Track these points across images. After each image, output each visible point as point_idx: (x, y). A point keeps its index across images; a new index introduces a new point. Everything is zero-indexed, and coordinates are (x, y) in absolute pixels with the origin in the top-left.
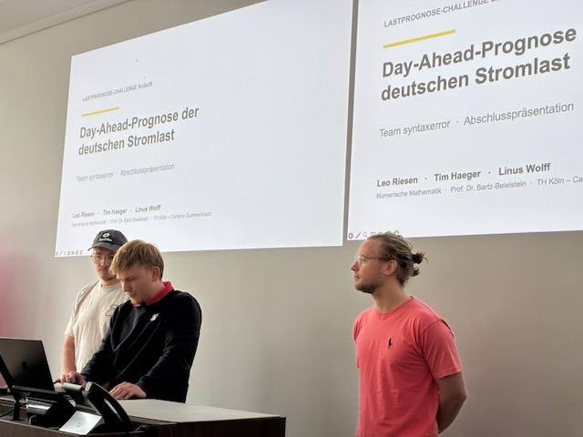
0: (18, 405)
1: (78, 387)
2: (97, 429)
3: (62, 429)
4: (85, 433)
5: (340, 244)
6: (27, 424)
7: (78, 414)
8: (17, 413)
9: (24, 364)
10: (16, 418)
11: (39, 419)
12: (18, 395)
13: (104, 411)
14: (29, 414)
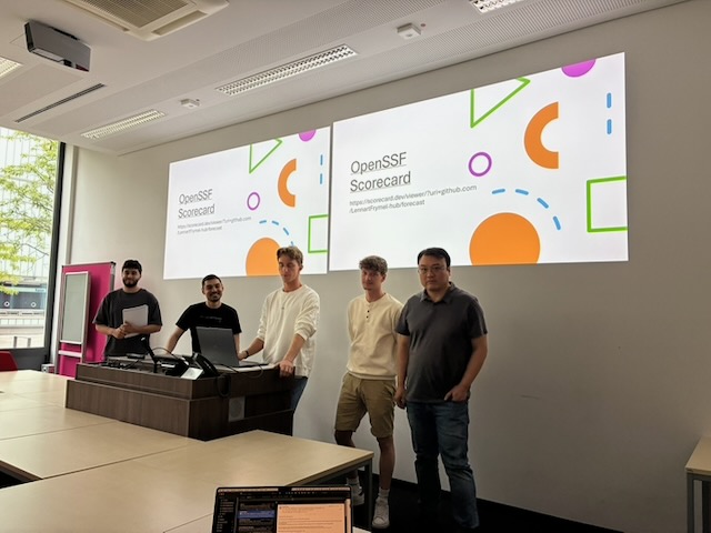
0: (156, 365)
2: (201, 376)
3: (183, 377)
4: (195, 378)
5: (325, 272)
6: (162, 375)
7: (190, 369)
8: (156, 369)
10: (155, 372)
12: (156, 360)
13: (204, 368)
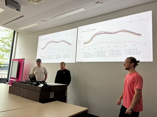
1: (41, 81)
2: (43, 86)
3: (38, 86)
4: (41, 87)
6: (33, 85)
7: (40, 84)
8: (32, 84)
9: (32, 78)
11: (35, 85)
12: (32, 82)
13: (44, 84)
14: (34, 84)
